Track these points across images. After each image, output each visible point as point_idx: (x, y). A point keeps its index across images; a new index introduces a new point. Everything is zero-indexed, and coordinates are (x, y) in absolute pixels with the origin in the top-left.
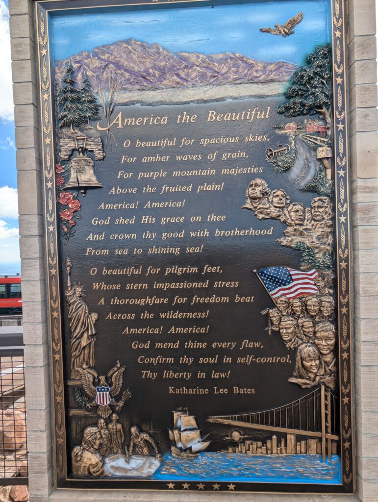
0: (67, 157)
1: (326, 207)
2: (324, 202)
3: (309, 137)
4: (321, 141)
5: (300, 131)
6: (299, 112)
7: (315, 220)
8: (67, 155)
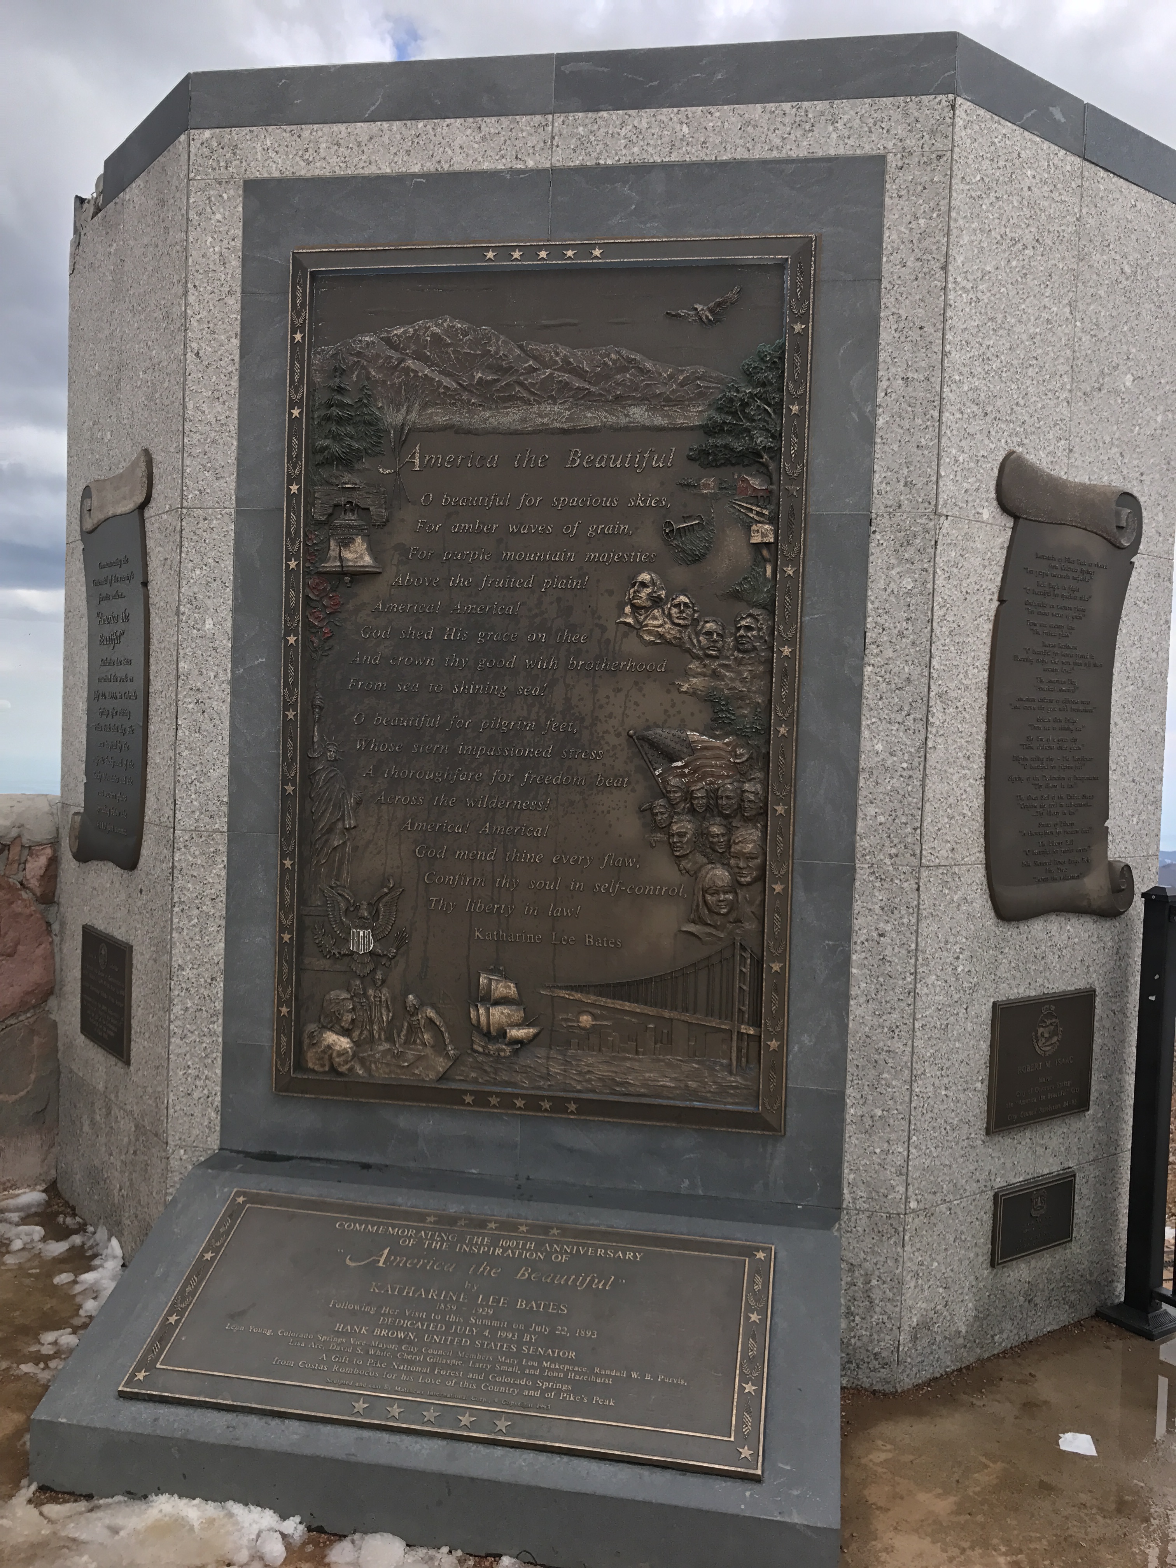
0: (323, 519)
1: (760, 629)
2: (758, 621)
3: (739, 505)
4: (758, 513)
5: (724, 491)
6: (723, 461)
7: (739, 651)
8: (324, 515)
